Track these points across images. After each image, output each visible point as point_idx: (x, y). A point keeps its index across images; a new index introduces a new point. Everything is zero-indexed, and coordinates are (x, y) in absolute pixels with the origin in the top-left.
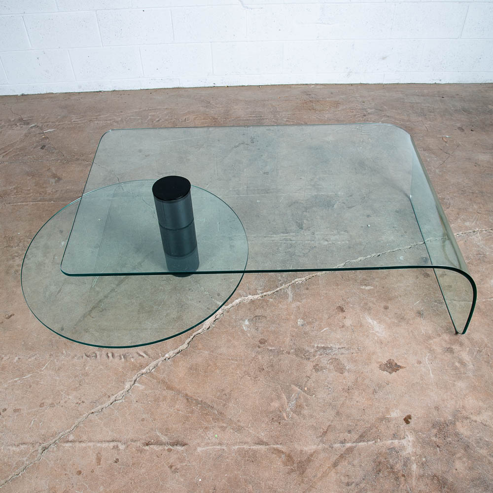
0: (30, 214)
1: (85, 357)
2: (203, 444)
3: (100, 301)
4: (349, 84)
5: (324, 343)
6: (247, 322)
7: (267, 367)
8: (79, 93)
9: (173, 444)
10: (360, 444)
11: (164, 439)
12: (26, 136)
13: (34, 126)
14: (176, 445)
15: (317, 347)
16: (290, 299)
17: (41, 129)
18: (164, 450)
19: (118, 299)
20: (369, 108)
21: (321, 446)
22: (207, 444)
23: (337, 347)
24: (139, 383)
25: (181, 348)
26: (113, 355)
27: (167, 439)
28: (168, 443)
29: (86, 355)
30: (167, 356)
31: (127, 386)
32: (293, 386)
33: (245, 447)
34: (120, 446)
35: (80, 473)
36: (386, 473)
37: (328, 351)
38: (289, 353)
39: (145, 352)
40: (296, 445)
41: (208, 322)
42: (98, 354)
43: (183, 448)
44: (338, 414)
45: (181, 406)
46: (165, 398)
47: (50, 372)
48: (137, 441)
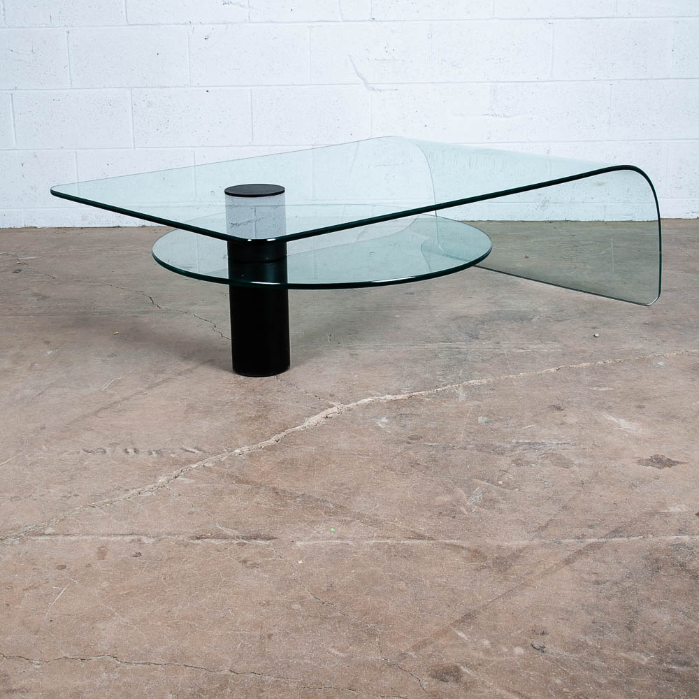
1: (82, 451)
2: (307, 538)
3: (115, 402)
4: (545, 222)
5: (529, 439)
6: (384, 420)
7: (426, 462)
9: (249, 538)
10: (613, 539)
11: (229, 532)
14: (255, 539)
15: (517, 443)
16: (461, 398)
18: (232, 544)
19: (149, 401)
21: (536, 541)
22: (315, 538)
23: (554, 442)
24: (184, 476)
25: (264, 444)
26: (136, 451)
27: (236, 533)
28: (238, 537)
29: (84, 450)
30: (238, 451)
31: (162, 480)
32: (475, 480)
33: (389, 541)
34: (144, 539)
35: (63, 567)
36: (672, 571)
37: (537, 447)
38: (465, 448)
39: (195, 448)
40: (488, 540)
41: (313, 420)
42: (108, 450)
43: (268, 542)
44: (565, 508)
45: (264, 500)
46: (233, 492)
47: (16, 467)
48: (179, 535)
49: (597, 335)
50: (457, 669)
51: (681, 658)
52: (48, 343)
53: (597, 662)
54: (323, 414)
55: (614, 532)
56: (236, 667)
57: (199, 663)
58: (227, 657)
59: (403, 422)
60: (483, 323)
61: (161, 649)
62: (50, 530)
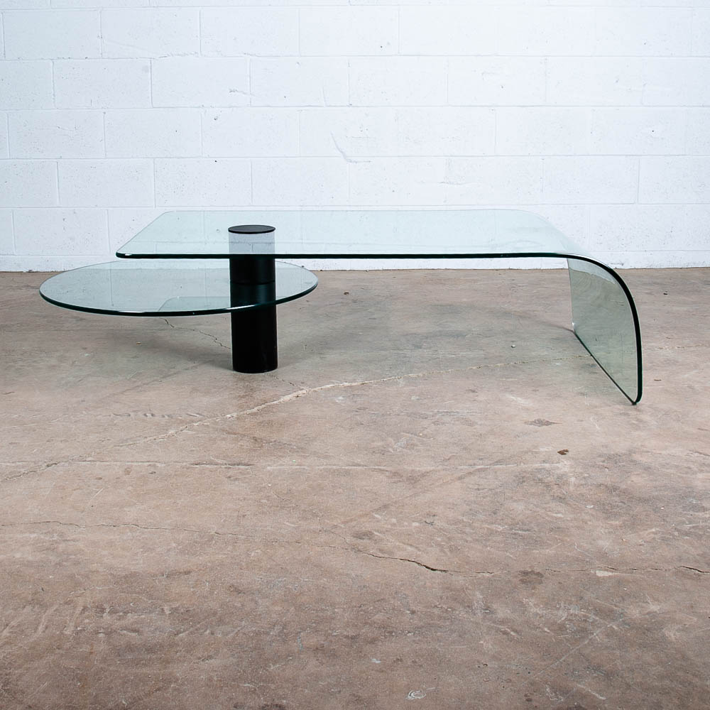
0: (39, 338)
1: (112, 415)
2: (275, 465)
3: (138, 387)
4: (493, 270)
5: (447, 409)
6: (341, 398)
7: (368, 423)
9: (233, 465)
10: (495, 466)
11: (219, 461)
14: (238, 465)
15: (438, 412)
16: (401, 385)
18: (221, 467)
19: (163, 385)
21: (440, 467)
22: (281, 465)
23: (465, 411)
24: (189, 430)
25: (249, 411)
26: (152, 415)
27: (225, 462)
28: (226, 464)
29: (115, 414)
30: (229, 416)
31: (171, 432)
32: (402, 433)
33: (334, 467)
34: (158, 465)
35: (101, 479)
36: (532, 483)
37: (452, 414)
38: (398, 415)
39: (198, 414)
40: (406, 467)
41: (287, 398)
42: (132, 414)
43: (247, 467)
44: (465, 449)
45: (246, 444)
46: (224, 439)
47: (64, 423)
48: (183, 462)
49: (514, 346)
50: (371, 533)
51: (525, 527)
52: (85, 348)
53: (468, 530)
54: (295, 394)
55: (497, 462)
56: (220, 531)
57: (194, 528)
58: (213, 526)
59: (355, 400)
60: (427, 338)
61: (169, 522)
62: (90, 459)
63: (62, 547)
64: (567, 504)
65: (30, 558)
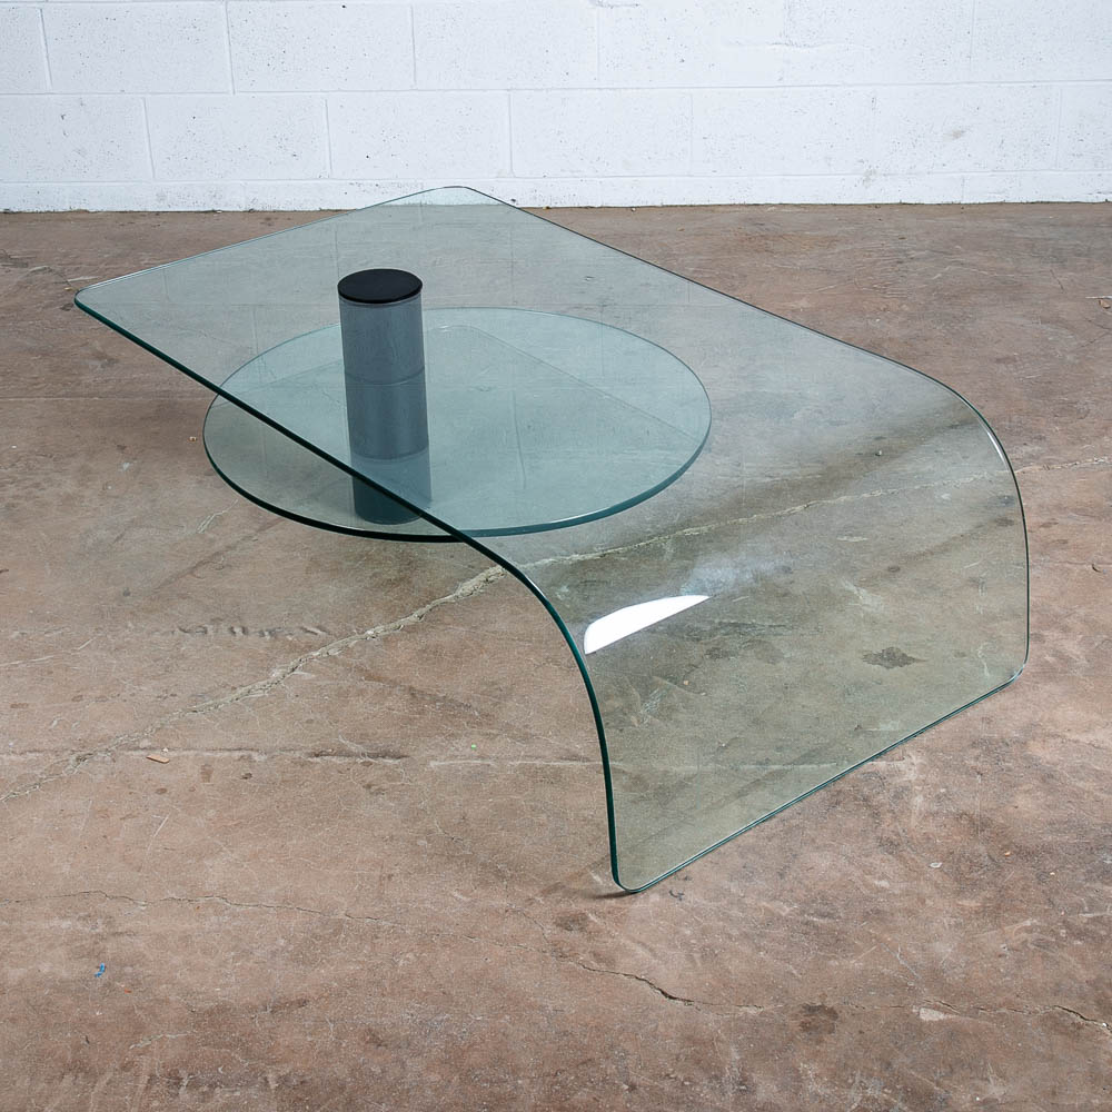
0: (40, 417)
1: (178, 631)
2: (443, 757)
3: (217, 554)
4: (869, 205)
5: (736, 617)
6: (565, 589)
8: (158, 213)
9: (376, 756)
10: (801, 767)
11: (354, 748)
12: (20, 286)
13: (40, 270)
14: (383, 757)
15: (720, 623)
16: (667, 557)
17: (61, 274)
18: (356, 763)
19: (260, 551)
20: (914, 249)
21: (711, 766)
22: (453, 757)
23: (767, 624)
24: (304, 669)
25: (403, 622)
26: (244, 631)
27: (361, 748)
28: (363, 754)
29: (181, 629)
30: (370, 632)
31: (276, 673)
32: (656, 678)
33: (537, 762)
34: (256, 756)
35: (163, 791)
36: (851, 806)
37: (744, 629)
39: (319, 627)
40: (654, 763)
41: (469, 586)
42: (210, 628)
43: (397, 762)
44: (756, 722)
45: (397, 704)
46: (361, 693)
47: (97, 653)
48: (295, 750)
49: (880, 451)
50: (585, 918)
51: (826, 909)
52: (122, 448)
53: (735, 912)
54: (482, 576)
55: (804, 756)
56: (352, 911)
57: (313, 906)
58: (342, 900)
59: (587, 593)
61: (273, 891)
62: (145, 743)
63: (110, 947)
64: (900, 858)
65: (65, 974)
